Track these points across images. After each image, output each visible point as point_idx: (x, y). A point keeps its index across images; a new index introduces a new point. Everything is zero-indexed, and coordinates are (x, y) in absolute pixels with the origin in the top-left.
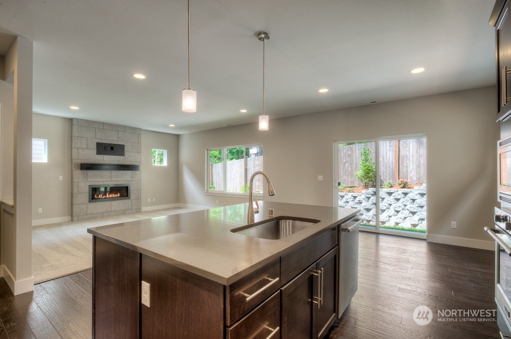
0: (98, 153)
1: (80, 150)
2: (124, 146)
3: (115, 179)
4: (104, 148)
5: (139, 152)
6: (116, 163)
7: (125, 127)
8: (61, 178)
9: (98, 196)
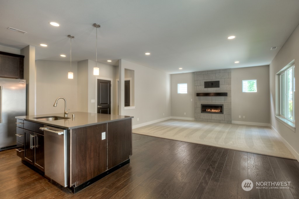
0: (205, 87)
1: (197, 87)
2: (219, 81)
3: (214, 101)
4: (208, 84)
5: (229, 84)
6: (215, 92)
7: (220, 70)
8: (192, 100)
9: (208, 110)
